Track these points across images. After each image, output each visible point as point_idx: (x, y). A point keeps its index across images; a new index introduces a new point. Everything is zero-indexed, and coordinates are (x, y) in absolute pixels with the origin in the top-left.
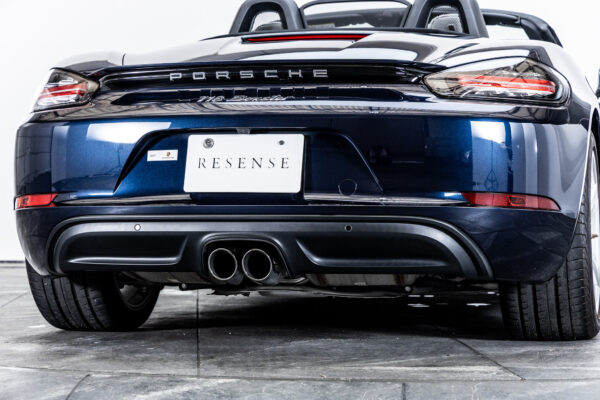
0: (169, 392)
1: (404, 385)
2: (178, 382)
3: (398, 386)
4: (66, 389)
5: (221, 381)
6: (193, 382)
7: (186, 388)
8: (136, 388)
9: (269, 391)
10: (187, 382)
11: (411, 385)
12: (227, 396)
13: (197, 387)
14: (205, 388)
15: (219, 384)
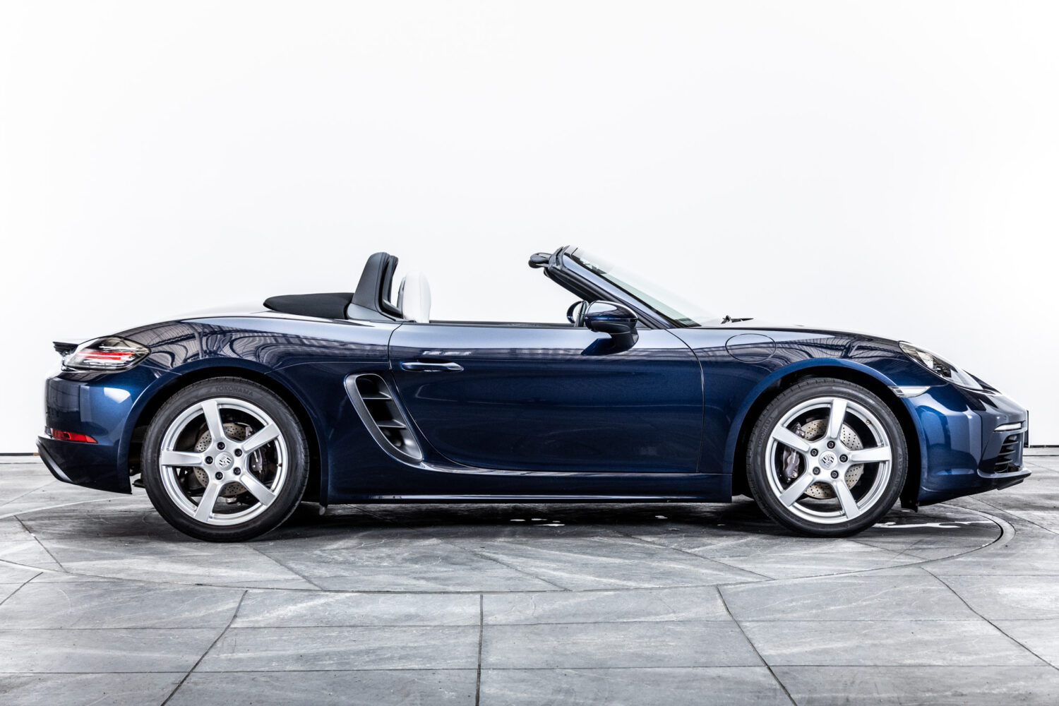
0: (311, 603)
1: (482, 597)
2: (316, 596)
3: (478, 596)
4: (234, 602)
5: (348, 595)
6: (327, 596)
7: (322, 601)
8: (286, 601)
9: (383, 603)
10: (323, 596)
11: (485, 595)
12: (354, 607)
13: (331, 600)
14: (337, 601)
15: (347, 598)
